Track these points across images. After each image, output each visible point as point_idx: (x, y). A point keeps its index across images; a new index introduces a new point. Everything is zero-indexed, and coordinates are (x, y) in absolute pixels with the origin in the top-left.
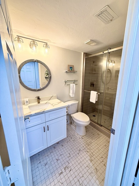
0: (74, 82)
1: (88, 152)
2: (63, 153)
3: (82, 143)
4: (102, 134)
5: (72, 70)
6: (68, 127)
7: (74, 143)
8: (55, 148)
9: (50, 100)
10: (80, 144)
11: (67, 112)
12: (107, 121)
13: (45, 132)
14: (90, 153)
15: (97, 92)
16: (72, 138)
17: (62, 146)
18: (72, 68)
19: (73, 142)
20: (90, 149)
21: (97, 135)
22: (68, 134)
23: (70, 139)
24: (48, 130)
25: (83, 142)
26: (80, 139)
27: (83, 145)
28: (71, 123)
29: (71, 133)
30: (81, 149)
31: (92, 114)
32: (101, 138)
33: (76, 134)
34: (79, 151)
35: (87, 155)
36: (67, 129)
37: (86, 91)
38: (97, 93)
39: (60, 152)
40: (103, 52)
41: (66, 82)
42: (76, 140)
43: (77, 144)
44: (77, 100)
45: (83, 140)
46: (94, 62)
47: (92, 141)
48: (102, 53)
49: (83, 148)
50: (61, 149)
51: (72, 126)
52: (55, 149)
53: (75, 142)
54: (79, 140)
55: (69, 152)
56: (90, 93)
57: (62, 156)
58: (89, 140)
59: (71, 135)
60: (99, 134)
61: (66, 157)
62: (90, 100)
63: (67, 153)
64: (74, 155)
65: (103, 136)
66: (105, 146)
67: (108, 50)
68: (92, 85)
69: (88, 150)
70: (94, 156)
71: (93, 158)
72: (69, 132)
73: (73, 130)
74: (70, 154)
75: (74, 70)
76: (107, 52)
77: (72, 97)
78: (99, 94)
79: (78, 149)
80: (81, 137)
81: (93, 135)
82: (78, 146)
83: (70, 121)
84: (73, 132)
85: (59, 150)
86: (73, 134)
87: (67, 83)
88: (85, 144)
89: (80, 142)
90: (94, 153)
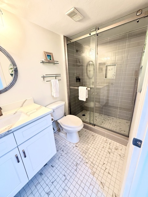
0: (56, 76)
1: (87, 163)
2: (56, 177)
3: (77, 154)
4: (97, 134)
5: (50, 59)
6: (56, 136)
7: (68, 157)
8: (42, 174)
9: (22, 106)
10: (75, 156)
11: (52, 119)
12: (98, 118)
13: (19, 162)
14: (90, 163)
15: (87, 87)
16: (64, 150)
17: (52, 168)
18: (50, 56)
19: (66, 155)
20: (88, 158)
21: (92, 137)
22: (58, 147)
23: (62, 152)
24: (25, 157)
25: (79, 152)
26: (75, 149)
27: (79, 155)
28: (59, 130)
29: (62, 143)
30: (79, 162)
31: (81, 114)
32: (96, 139)
33: (68, 143)
34: (76, 166)
35: (87, 168)
36: (55, 140)
37: (72, 87)
38: (87, 89)
39: (51, 178)
40: (90, 34)
41: (44, 77)
42: (69, 151)
43: (71, 157)
44: (63, 100)
45: (78, 148)
46: (77, 51)
47: (89, 147)
48: (88, 35)
49: (80, 159)
50: (51, 172)
51: (61, 134)
52: (43, 176)
53: (69, 155)
54: (73, 151)
55: (63, 173)
56: (78, 90)
57: (55, 183)
58: (85, 146)
59: (61, 146)
60: (94, 135)
61: (61, 182)
62: (79, 98)
63: (61, 176)
64: (71, 174)
65: (98, 136)
66: (103, 148)
67: (96, 30)
68: (78, 80)
69: (87, 161)
70: (96, 166)
71: (94, 170)
72: (58, 144)
73: (63, 139)
74: (65, 176)
75: (53, 59)
76: (94, 33)
77: (56, 98)
78: (89, 89)
79: (75, 163)
80: (74, 146)
81: (88, 138)
82: (74, 158)
83: (58, 127)
84: (64, 142)
85: (49, 175)
86: (63, 144)
87: (46, 79)
88: (81, 153)
89: (75, 152)
90: (94, 162)
